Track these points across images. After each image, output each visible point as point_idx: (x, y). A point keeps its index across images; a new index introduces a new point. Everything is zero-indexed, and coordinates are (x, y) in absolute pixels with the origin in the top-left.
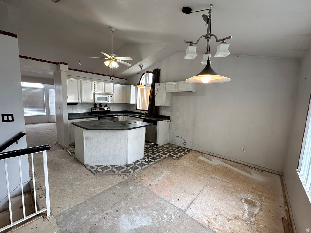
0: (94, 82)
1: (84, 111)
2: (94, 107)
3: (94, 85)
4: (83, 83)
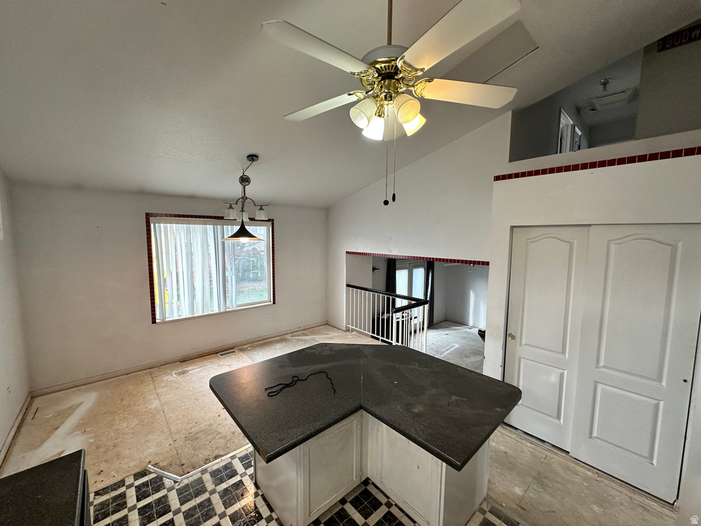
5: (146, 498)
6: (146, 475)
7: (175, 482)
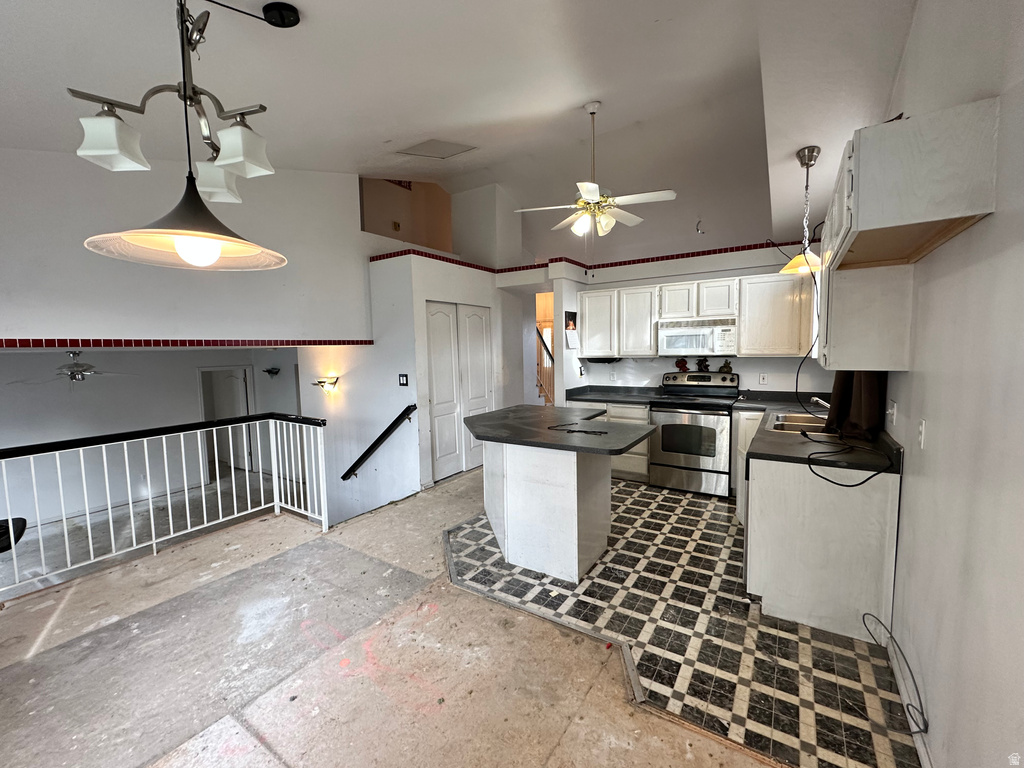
0: (661, 288)
1: (644, 383)
2: (677, 370)
3: (660, 296)
4: (624, 297)
5: (670, 661)
6: (651, 691)
7: (631, 648)
